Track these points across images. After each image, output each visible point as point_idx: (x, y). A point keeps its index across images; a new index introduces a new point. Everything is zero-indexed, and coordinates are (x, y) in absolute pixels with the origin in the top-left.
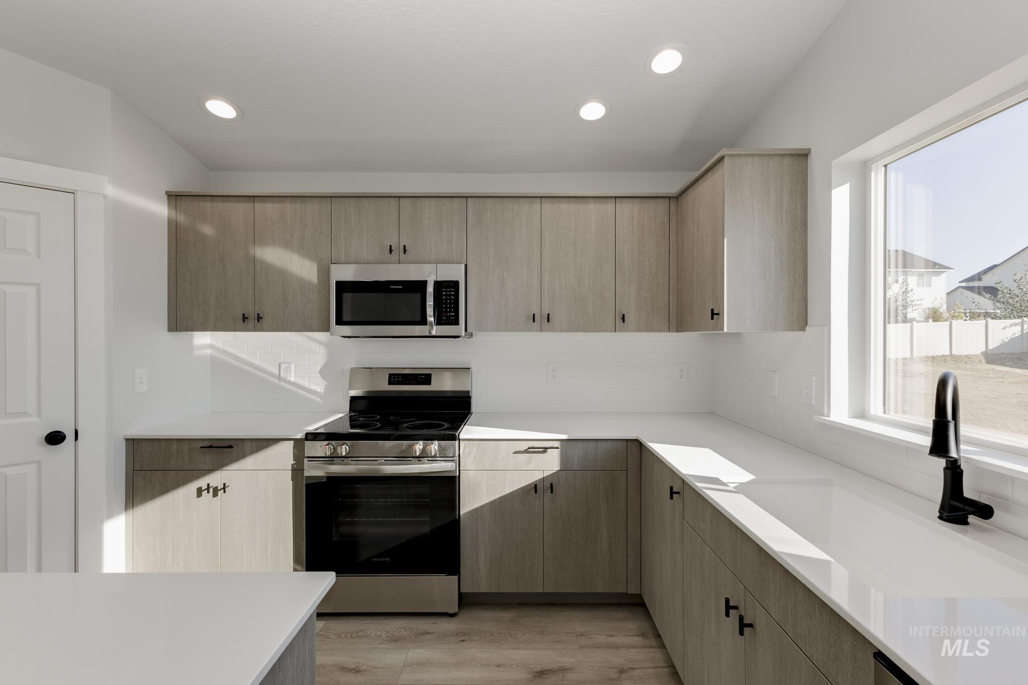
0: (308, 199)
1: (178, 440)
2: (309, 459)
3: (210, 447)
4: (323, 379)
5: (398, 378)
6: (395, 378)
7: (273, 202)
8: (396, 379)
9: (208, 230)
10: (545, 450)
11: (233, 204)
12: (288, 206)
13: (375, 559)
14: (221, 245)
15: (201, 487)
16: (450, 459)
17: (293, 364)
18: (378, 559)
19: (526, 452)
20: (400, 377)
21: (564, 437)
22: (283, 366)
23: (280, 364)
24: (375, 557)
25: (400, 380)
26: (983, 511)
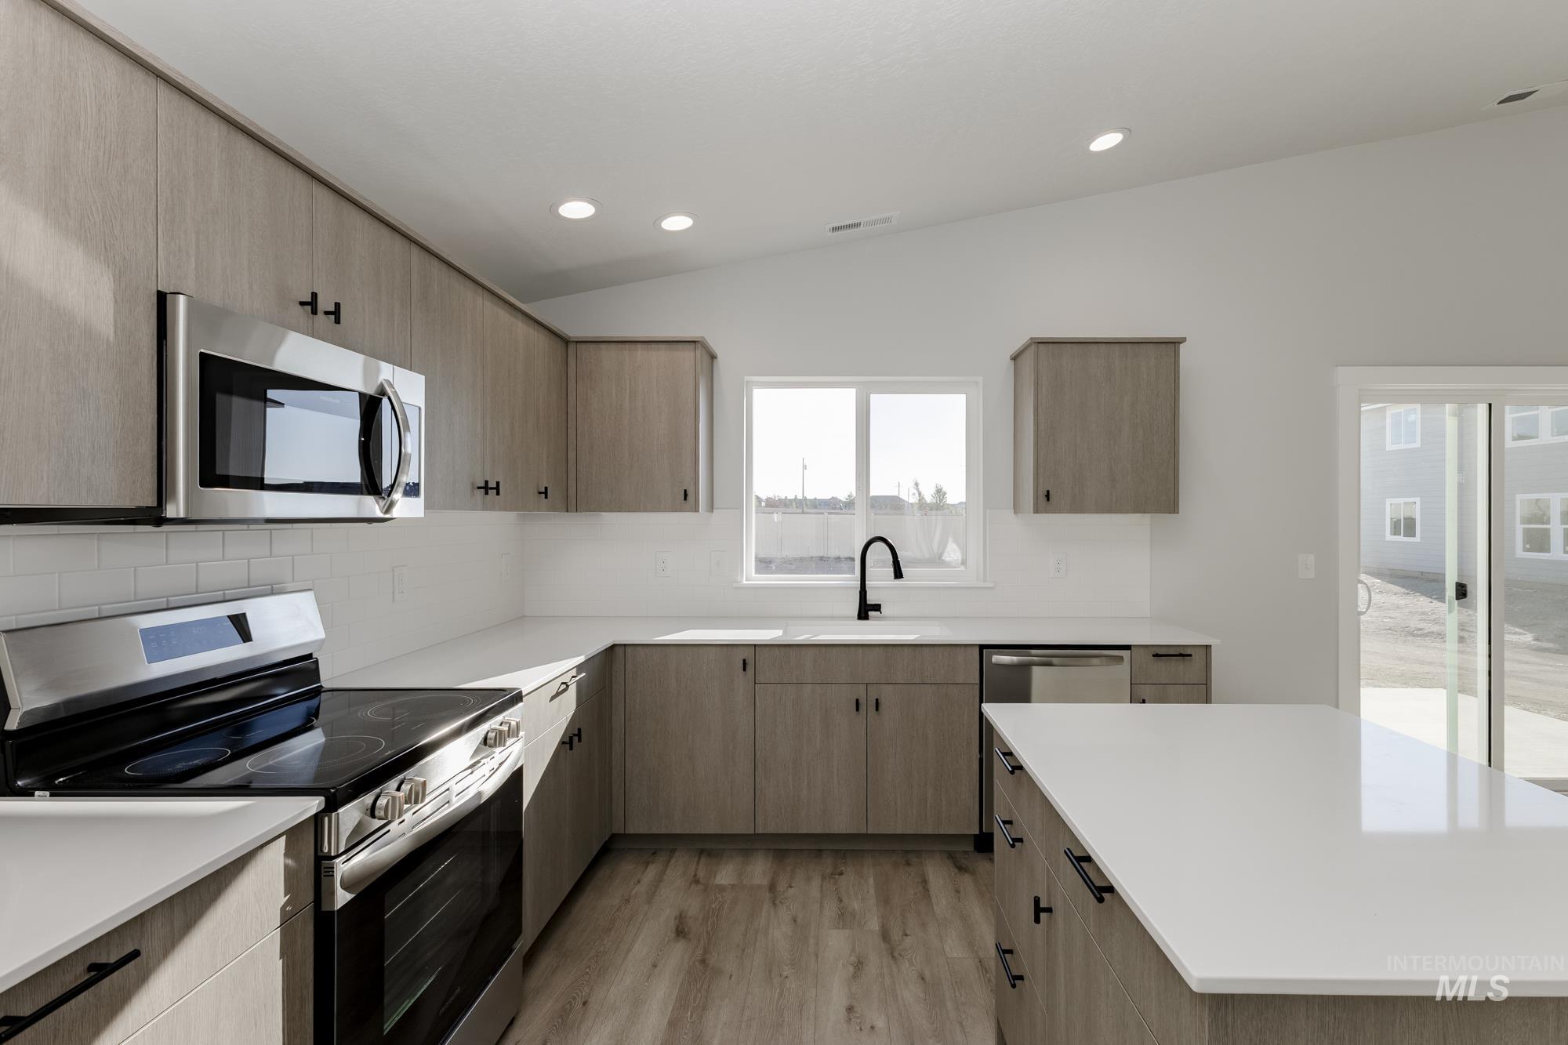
2: (344, 858)
10: (568, 688)
19: (557, 694)
21: (581, 659)
26: (877, 608)
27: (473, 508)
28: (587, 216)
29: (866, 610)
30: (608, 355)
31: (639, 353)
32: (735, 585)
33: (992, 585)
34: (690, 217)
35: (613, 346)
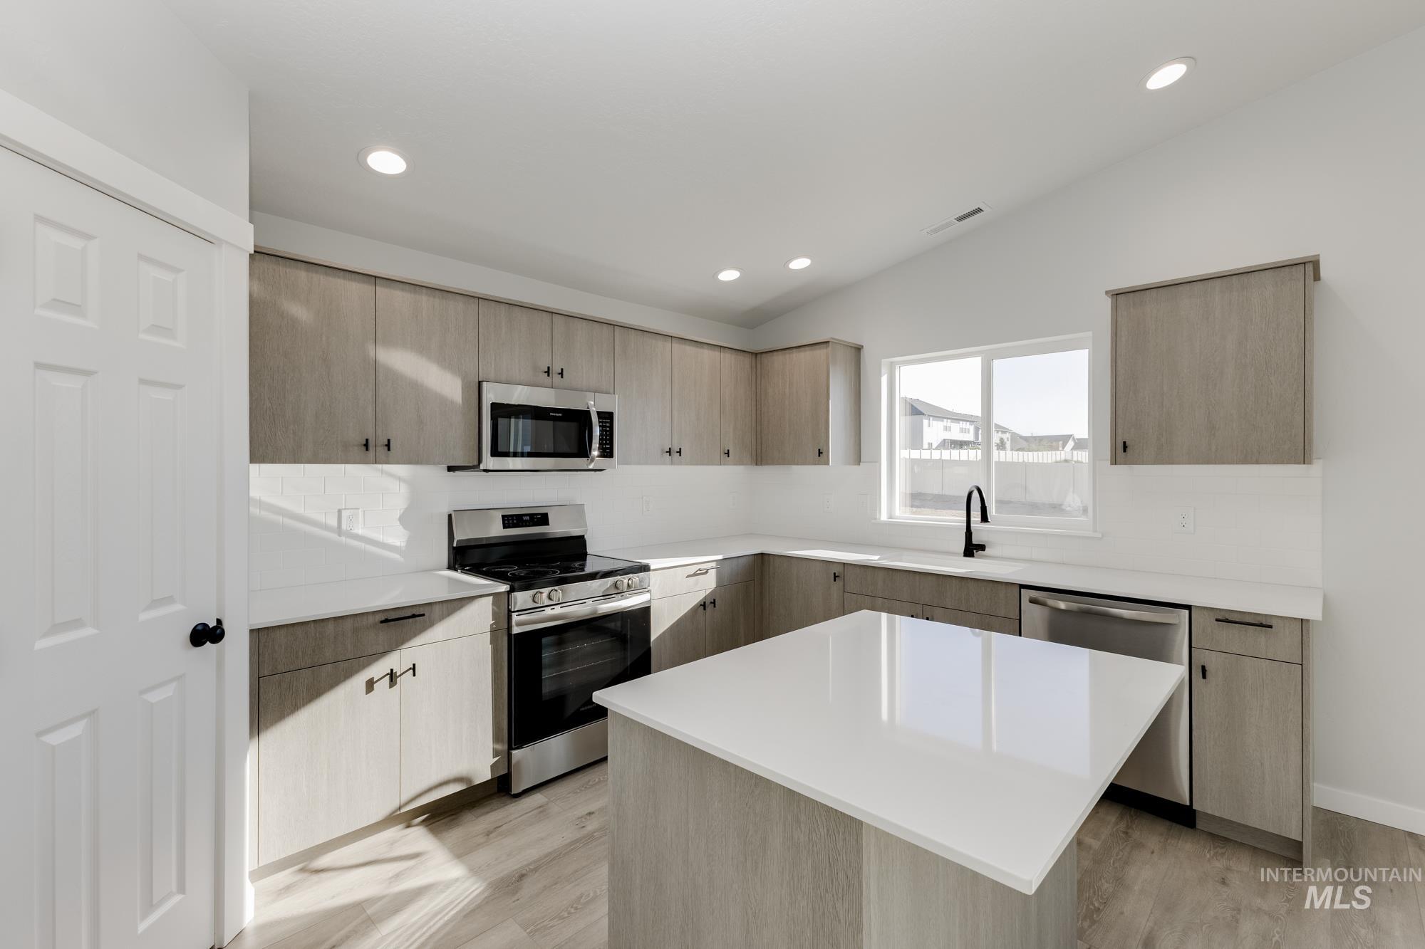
0: (450, 295)
1: (335, 618)
2: (517, 613)
3: (386, 621)
4: (404, 528)
5: (513, 520)
6: (509, 521)
7: (403, 290)
8: (511, 522)
9: (299, 312)
10: (706, 572)
11: (342, 281)
12: (424, 300)
13: (583, 709)
14: (324, 339)
15: (373, 678)
16: (646, 590)
17: (360, 510)
18: (586, 708)
19: (695, 575)
20: (515, 518)
21: (720, 557)
22: (345, 514)
23: (340, 511)
24: (581, 707)
25: (515, 521)
26: (982, 547)
27: (664, 464)
28: (732, 279)
29: (972, 549)
30: (778, 359)
31: (794, 355)
32: (873, 521)
33: (1100, 536)
34: (808, 258)
35: (780, 353)
